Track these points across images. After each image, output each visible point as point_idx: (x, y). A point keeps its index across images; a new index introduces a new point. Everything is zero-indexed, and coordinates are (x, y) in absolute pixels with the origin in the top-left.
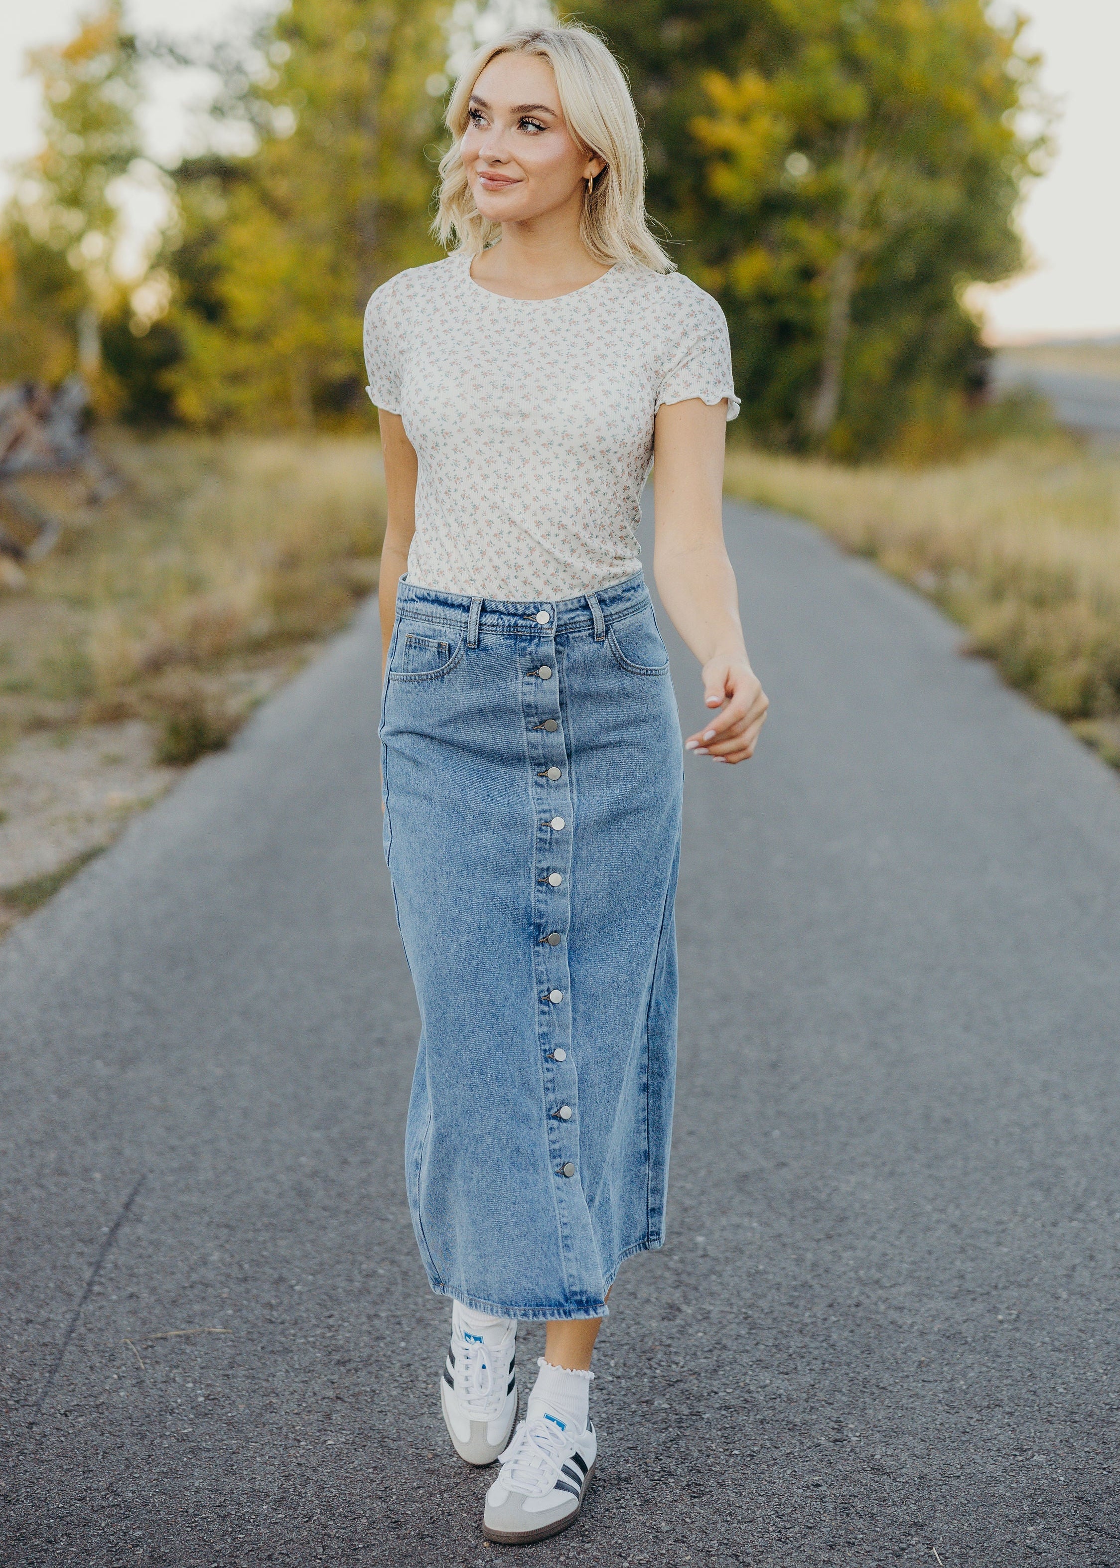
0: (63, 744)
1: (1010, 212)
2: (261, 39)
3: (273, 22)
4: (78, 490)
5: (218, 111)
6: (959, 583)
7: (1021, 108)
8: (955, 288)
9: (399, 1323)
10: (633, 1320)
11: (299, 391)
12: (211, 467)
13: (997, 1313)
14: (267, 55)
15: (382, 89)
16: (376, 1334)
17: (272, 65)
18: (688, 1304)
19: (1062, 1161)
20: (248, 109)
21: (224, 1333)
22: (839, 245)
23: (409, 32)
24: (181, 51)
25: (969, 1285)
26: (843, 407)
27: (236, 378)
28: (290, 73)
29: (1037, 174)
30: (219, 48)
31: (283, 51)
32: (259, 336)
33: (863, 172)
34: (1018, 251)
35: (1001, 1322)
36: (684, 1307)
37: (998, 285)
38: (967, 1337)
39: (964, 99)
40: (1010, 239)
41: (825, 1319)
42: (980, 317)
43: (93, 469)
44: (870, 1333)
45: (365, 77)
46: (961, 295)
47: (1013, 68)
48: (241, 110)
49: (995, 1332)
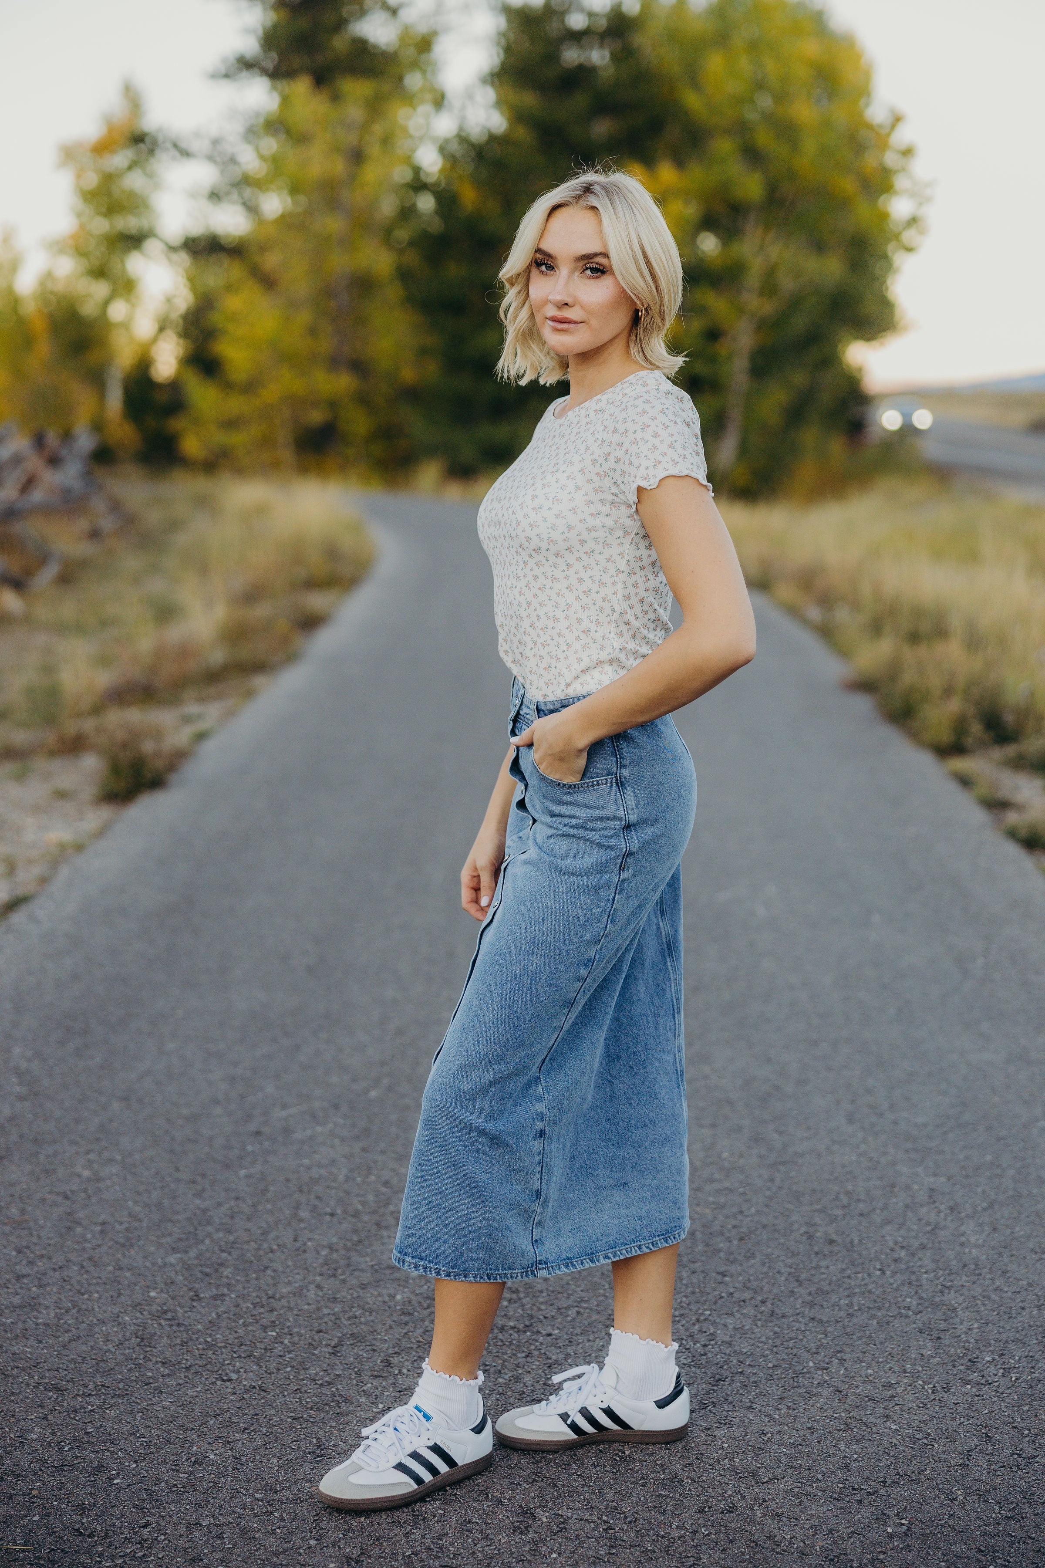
0: (20, 777)
1: (885, 282)
2: (251, 134)
3: (262, 120)
4: (83, 524)
5: (215, 196)
6: (842, 615)
7: (896, 193)
8: (840, 347)
9: (220, 1537)
10: (481, 1532)
11: (284, 435)
12: (204, 502)
13: (886, 1525)
14: (257, 149)
15: (352, 178)
16: (193, 1553)
17: (262, 157)
18: (543, 1507)
19: (951, 1297)
20: (240, 194)
21: (23, 1551)
22: (741, 311)
23: (378, 129)
24: (183, 145)
25: (855, 1480)
26: (743, 450)
27: (231, 424)
28: (276, 163)
29: (909, 250)
30: (216, 142)
31: (271, 144)
32: (250, 387)
33: (762, 248)
34: (892, 313)
35: (891, 1536)
36: (539, 1513)
37: (874, 343)
38: (853, 1561)
39: (848, 185)
40: (886, 304)
41: (695, 1532)
42: (860, 370)
43: (98, 504)
44: (744, 1554)
45: (339, 166)
46: (844, 352)
47: (890, 159)
48: (235, 196)
49: (884, 1553)
